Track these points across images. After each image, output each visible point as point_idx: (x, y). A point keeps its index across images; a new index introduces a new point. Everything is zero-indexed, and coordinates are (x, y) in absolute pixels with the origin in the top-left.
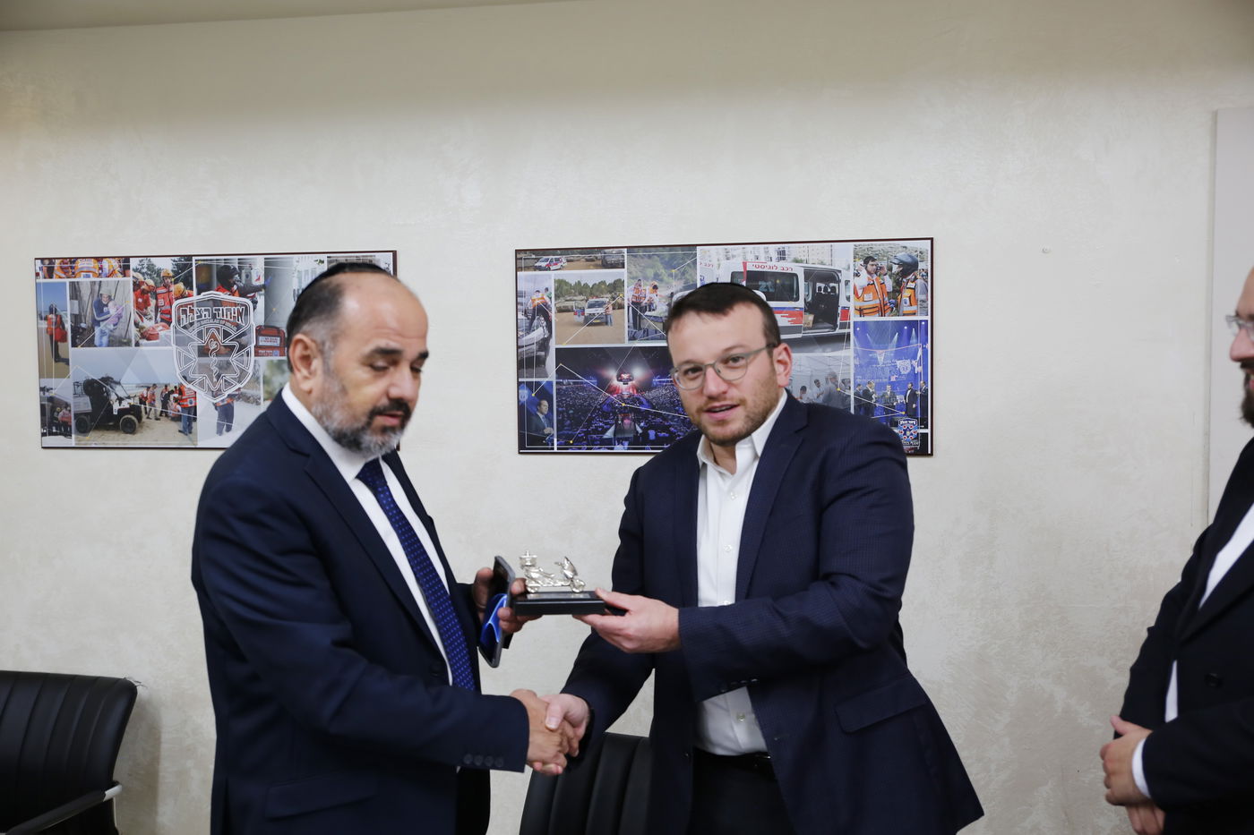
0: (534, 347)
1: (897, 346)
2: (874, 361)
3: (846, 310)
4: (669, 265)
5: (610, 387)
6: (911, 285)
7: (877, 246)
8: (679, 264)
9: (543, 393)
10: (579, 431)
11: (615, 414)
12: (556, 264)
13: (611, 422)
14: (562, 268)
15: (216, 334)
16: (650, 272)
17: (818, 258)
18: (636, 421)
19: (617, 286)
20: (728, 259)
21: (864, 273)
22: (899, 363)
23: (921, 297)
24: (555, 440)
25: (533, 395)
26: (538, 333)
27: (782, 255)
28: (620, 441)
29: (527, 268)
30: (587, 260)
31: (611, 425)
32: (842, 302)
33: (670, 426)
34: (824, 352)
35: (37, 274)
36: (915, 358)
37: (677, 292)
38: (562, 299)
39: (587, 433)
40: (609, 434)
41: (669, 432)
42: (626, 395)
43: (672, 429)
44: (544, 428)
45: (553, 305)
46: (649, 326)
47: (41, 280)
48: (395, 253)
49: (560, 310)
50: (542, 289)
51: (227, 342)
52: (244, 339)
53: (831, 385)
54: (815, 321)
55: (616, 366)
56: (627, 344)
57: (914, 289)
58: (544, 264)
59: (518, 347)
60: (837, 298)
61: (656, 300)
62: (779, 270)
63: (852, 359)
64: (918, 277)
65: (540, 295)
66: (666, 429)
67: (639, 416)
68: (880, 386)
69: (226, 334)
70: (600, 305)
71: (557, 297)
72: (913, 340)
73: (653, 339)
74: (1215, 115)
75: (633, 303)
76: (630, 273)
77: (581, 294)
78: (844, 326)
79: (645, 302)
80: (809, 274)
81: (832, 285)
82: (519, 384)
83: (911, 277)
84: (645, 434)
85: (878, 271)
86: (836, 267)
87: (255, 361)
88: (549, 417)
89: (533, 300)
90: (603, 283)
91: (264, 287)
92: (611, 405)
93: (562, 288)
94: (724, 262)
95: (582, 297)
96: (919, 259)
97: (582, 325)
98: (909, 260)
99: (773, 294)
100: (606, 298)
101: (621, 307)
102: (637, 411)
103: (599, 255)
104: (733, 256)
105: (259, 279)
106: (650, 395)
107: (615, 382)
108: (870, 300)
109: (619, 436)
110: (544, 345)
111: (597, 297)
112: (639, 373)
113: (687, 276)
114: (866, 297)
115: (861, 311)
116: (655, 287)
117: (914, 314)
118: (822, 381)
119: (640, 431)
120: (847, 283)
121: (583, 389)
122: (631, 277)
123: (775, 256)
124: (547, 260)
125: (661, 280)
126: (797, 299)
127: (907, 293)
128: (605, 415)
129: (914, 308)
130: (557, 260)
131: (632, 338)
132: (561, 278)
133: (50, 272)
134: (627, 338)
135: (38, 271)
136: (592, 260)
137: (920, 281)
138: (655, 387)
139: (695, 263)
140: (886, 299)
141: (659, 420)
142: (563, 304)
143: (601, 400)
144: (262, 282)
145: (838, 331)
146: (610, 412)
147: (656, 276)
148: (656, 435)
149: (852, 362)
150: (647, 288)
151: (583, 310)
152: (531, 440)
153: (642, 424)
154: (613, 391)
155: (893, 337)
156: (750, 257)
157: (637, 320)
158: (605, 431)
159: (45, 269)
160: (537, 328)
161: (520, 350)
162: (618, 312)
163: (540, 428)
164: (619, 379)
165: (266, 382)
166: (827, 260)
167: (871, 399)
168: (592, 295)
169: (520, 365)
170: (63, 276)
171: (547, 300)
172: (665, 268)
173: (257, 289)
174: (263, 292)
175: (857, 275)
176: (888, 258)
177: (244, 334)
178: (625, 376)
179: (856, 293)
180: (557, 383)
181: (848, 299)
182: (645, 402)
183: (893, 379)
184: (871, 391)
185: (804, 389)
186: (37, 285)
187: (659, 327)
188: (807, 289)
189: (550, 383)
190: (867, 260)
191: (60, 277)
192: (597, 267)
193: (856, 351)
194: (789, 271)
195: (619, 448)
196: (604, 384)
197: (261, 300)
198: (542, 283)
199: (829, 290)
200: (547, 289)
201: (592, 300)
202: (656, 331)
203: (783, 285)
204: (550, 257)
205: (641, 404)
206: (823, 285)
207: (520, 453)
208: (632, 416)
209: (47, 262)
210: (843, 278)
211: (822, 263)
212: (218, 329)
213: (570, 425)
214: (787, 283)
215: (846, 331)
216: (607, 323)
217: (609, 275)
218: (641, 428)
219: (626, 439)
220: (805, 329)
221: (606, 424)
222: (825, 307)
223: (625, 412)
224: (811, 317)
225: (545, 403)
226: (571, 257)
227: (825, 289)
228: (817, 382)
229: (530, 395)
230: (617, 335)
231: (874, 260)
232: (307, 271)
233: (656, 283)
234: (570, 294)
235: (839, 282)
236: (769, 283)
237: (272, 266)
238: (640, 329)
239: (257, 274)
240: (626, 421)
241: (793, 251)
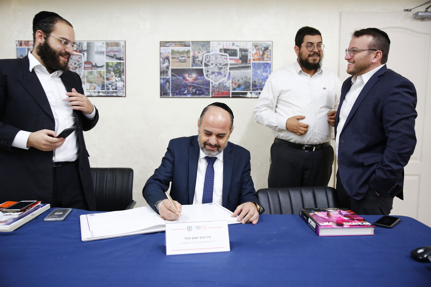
0: (165, 68)
1: (263, 69)
2: (257, 73)
3: (250, 60)
4: (203, 46)
5: (186, 79)
6: (267, 53)
7: (258, 43)
8: (206, 46)
9: (168, 81)
10: (177, 91)
11: (187, 86)
12: (171, 45)
13: (186, 89)
14: (173, 46)
15: (72, 63)
16: (198, 48)
17: (243, 46)
18: (193, 88)
19: (188, 52)
20: (219, 45)
21: (255, 50)
22: (264, 74)
23: (269, 56)
24: (171, 94)
25: (165, 81)
26: (166, 64)
27: (233, 44)
28: (189, 94)
29: (163, 46)
30: (180, 44)
31: (186, 90)
32: (249, 57)
33: (203, 90)
34: (244, 70)
35: (17, 45)
36: (267, 72)
37: (205, 54)
38: (173, 55)
39: (180, 92)
40: (186, 92)
41: (202, 92)
42: (190, 82)
43: (203, 91)
44: (167, 90)
45: (170, 57)
46: (197, 63)
47: (18, 47)
48: (125, 41)
49: (172, 58)
50: (168, 52)
51: (75, 66)
52: (80, 65)
53: (246, 79)
54: (242, 62)
55: (188, 73)
56: (191, 67)
57: (268, 54)
58: (168, 45)
59: (160, 68)
60: (247, 56)
61: (199, 56)
62: (232, 48)
63: (251, 72)
64: (269, 51)
65: (167, 54)
66: (201, 91)
67: (194, 87)
68: (259, 80)
69: (75, 64)
70: (184, 57)
71: (172, 54)
72: (267, 68)
73: (198, 66)
74: (341, 13)
75: (193, 56)
76: (192, 48)
77: (178, 53)
78: (249, 64)
79: (196, 56)
80: (241, 50)
81: (246, 52)
82: (161, 78)
83: (267, 51)
84: (196, 92)
85: (258, 49)
86: (247, 48)
87: (84, 72)
88: (169, 87)
89: (165, 55)
90: (185, 51)
91: (87, 50)
92: (186, 84)
93: (173, 52)
94: (218, 46)
95: (179, 54)
96: (269, 46)
97: (178, 62)
98: (266, 47)
99: (231, 55)
100: (185, 55)
101: (189, 57)
102: (193, 86)
103: (184, 43)
104: (220, 44)
105: (85, 48)
106: (197, 81)
107: (188, 78)
108: (256, 57)
109: (188, 93)
110: (168, 68)
111: (183, 54)
112: (194, 75)
113: (208, 49)
114: (255, 56)
115: (254, 60)
116: (199, 52)
117: (267, 61)
118: (243, 78)
119: (194, 91)
120: (250, 52)
121: (178, 80)
122: (192, 49)
123: (231, 44)
124: (169, 44)
125: (201, 50)
126: (237, 56)
127: (266, 56)
128: (185, 87)
129: (267, 59)
130: (172, 44)
131: (192, 66)
132: (173, 49)
133: (21, 45)
134: (191, 65)
135: (17, 44)
136: (181, 44)
137: (269, 52)
138: (198, 79)
139: (210, 46)
140: (260, 57)
141: (199, 88)
142: (173, 56)
143: (183, 83)
144: (86, 49)
145: (248, 65)
146: (186, 86)
147: (199, 49)
148: (199, 92)
149: (251, 73)
150: (197, 53)
151: (178, 58)
152: (164, 93)
153: (195, 89)
154: (187, 80)
155: (262, 67)
156: (225, 45)
157: (194, 61)
158: (184, 91)
159: (19, 44)
160: (166, 62)
161: (161, 69)
162: (189, 59)
163: (166, 91)
164: (189, 77)
165: (87, 77)
166: (245, 46)
167: (256, 83)
168: (181, 54)
169: (161, 73)
170: (25, 45)
171: (169, 55)
172: (202, 47)
173: (84, 51)
174: (86, 52)
175: (253, 50)
176: (261, 46)
177: (80, 64)
178: (190, 76)
179: (253, 55)
180: (172, 78)
181: (251, 56)
182: (196, 83)
183: (262, 78)
184: (256, 81)
185: (239, 80)
186: (17, 49)
187: (200, 63)
188: (240, 54)
189: (169, 78)
190: (256, 46)
191: (24, 46)
192: (183, 46)
193: (252, 70)
194: (235, 49)
195: (188, 96)
196: (184, 78)
197: (86, 54)
198: (167, 51)
199: (246, 54)
200: (169, 52)
201: (181, 55)
202: (199, 64)
203: (233, 52)
204: (170, 43)
205: (195, 84)
206: (244, 53)
207: (161, 97)
208: (192, 87)
209: (20, 42)
210: (249, 51)
211: (244, 47)
212: (73, 62)
213: (175, 90)
214: (234, 52)
215: (249, 65)
216: (185, 62)
217: (186, 49)
218: (195, 90)
219: (190, 93)
220: (239, 64)
221: (185, 89)
222: (244, 59)
223: (190, 86)
224: (241, 61)
225: (168, 84)
226: (176, 43)
227: (245, 54)
228: (242, 78)
229: (164, 82)
230: (188, 65)
231: (257, 46)
232: (99, 46)
233: (199, 51)
234: (175, 54)
235: (248, 52)
236: (230, 52)
237: (89, 45)
238: (195, 63)
239: (85, 47)
240: (191, 89)
241: (236, 43)
